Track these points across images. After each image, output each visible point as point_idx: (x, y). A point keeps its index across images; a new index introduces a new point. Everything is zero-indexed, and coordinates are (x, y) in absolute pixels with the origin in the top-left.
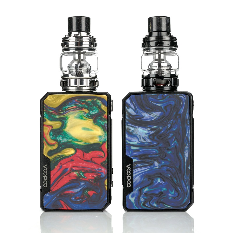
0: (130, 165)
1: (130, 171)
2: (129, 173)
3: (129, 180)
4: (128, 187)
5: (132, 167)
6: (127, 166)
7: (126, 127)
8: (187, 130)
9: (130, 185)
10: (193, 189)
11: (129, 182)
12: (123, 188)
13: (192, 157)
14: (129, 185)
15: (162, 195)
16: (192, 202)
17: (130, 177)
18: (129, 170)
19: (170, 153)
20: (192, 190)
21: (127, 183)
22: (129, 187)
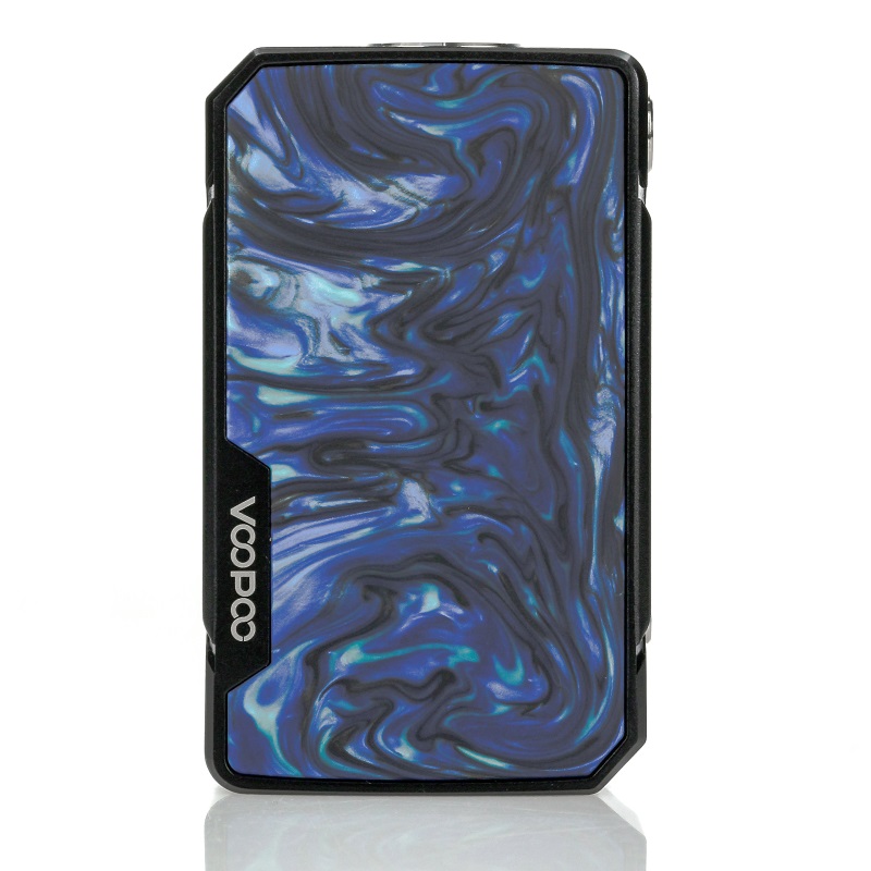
0: (252, 501)
1: (252, 539)
2: (243, 555)
3: (244, 596)
4: (239, 638)
5: (261, 513)
6: (235, 511)
7: (232, 267)
8: (607, 289)
9: (252, 626)
10: (642, 657)
11: (243, 610)
12: (209, 648)
13: (637, 453)
14: (243, 629)
15: (450, 689)
16: (632, 734)
17: (252, 575)
18: (243, 536)
19: (501, 431)
20: (635, 664)
21: (234, 613)
22: (248, 638)
